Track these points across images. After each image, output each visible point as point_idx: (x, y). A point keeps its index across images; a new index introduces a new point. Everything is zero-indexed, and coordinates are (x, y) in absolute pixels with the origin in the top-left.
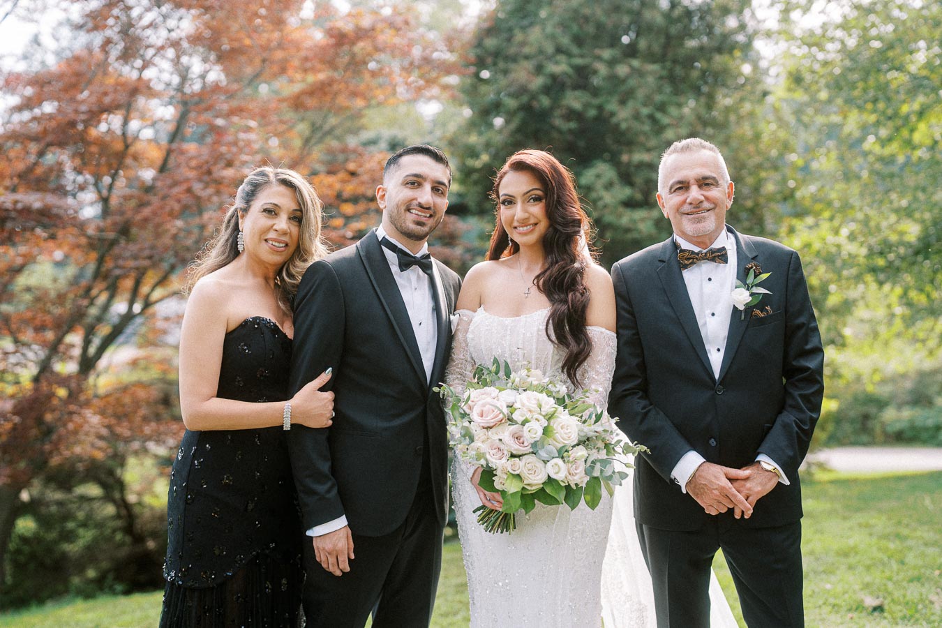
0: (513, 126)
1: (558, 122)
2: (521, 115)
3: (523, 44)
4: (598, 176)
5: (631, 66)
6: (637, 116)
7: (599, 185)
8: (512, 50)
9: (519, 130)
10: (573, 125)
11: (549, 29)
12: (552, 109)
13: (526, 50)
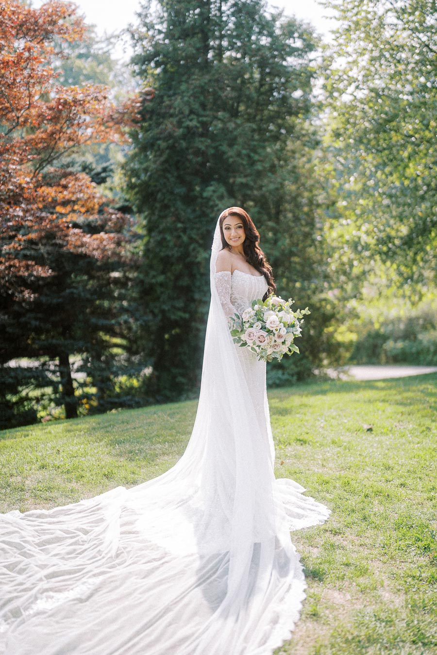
0: (162, 159)
1: (191, 157)
2: (167, 151)
3: (170, 107)
4: (214, 191)
5: (236, 123)
6: (239, 155)
7: (215, 198)
8: (163, 111)
9: (166, 161)
10: (200, 159)
11: (186, 99)
12: (187, 149)
13: (172, 111)
